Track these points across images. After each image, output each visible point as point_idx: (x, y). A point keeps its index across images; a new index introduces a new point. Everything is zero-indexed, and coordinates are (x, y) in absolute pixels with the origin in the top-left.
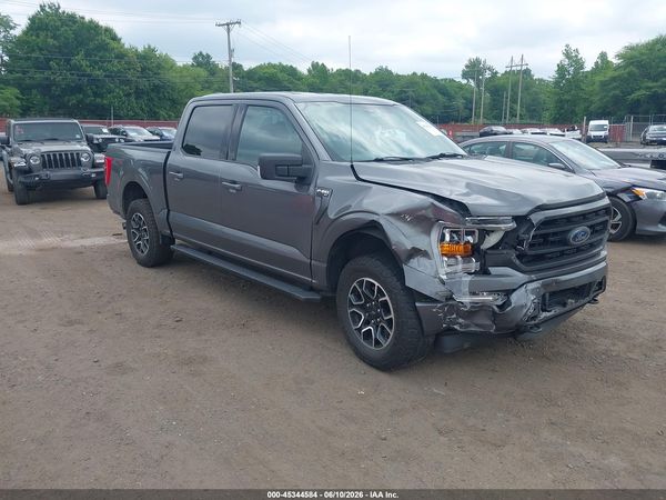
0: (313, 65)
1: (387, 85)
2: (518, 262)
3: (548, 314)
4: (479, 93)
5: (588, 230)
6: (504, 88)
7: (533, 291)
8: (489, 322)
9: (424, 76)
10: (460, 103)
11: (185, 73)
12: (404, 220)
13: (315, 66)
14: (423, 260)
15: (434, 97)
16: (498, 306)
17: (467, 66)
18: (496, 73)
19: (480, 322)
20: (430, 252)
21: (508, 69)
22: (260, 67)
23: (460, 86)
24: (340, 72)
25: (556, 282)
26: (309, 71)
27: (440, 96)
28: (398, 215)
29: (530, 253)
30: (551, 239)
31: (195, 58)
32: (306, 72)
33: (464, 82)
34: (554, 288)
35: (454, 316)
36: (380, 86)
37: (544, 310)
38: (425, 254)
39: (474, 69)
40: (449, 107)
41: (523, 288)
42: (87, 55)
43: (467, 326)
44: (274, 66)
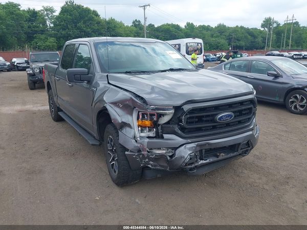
0: (187, 24)
1: (223, 32)
2: (179, 132)
3: (204, 162)
4: (270, 35)
5: (232, 114)
6: (283, 32)
7: (190, 149)
8: (166, 165)
9: (242, 27)
10: (260, 39)
11: (126, 29)
12: (118, 106)
13: (188, 24)
14: (128, 129)
15: (246, 37)
16: (170, 156)
17: (264, 22)
18: (279, 24)
19: (162, 164)
20: (132, 125)
21: (286, 22)
22: (163, 25)
23: (261, 32)
24: (201, 27)
25: (209, 144)
26: (185, 26)
27: (249, 37)
28: (115, 104)
29: (187, 127)
30: (205, 119)
31: (134, 22)
32: (184, 27)
33: (262, 29)
34: (207, 147)
35: (147, 160)
36: (219, 33)
37: (201, 159)
38: (129, 126)
39: (268, 23)
40: (254, 42)
41: (183, 147)
42: (84, 23)
43: (155, 166)
44: (169, 25)
